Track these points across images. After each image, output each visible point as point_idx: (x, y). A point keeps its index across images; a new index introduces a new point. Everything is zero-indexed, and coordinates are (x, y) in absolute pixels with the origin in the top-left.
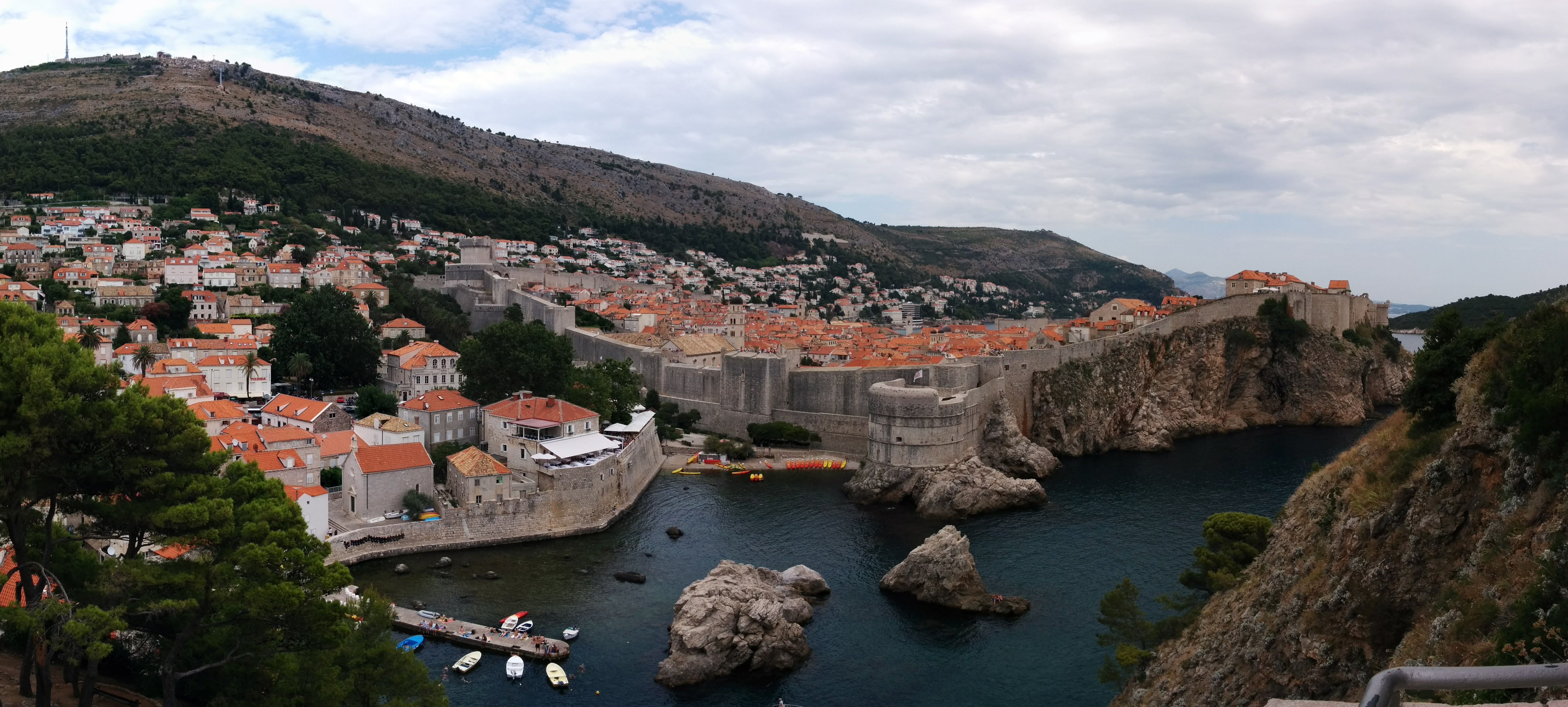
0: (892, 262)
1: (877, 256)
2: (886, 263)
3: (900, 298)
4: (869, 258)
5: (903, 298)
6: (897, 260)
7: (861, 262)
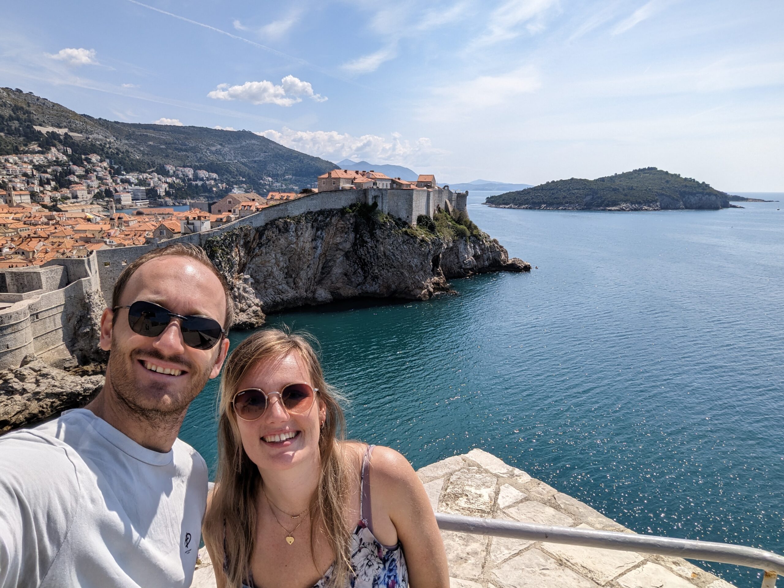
0: (123, 153)
1: (110, 148)
2: (117, 154)
3: (130, 183)
4: (103, 150)
5: (133, 183)
6: (127, 151)
7: (95, 152)
